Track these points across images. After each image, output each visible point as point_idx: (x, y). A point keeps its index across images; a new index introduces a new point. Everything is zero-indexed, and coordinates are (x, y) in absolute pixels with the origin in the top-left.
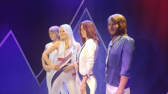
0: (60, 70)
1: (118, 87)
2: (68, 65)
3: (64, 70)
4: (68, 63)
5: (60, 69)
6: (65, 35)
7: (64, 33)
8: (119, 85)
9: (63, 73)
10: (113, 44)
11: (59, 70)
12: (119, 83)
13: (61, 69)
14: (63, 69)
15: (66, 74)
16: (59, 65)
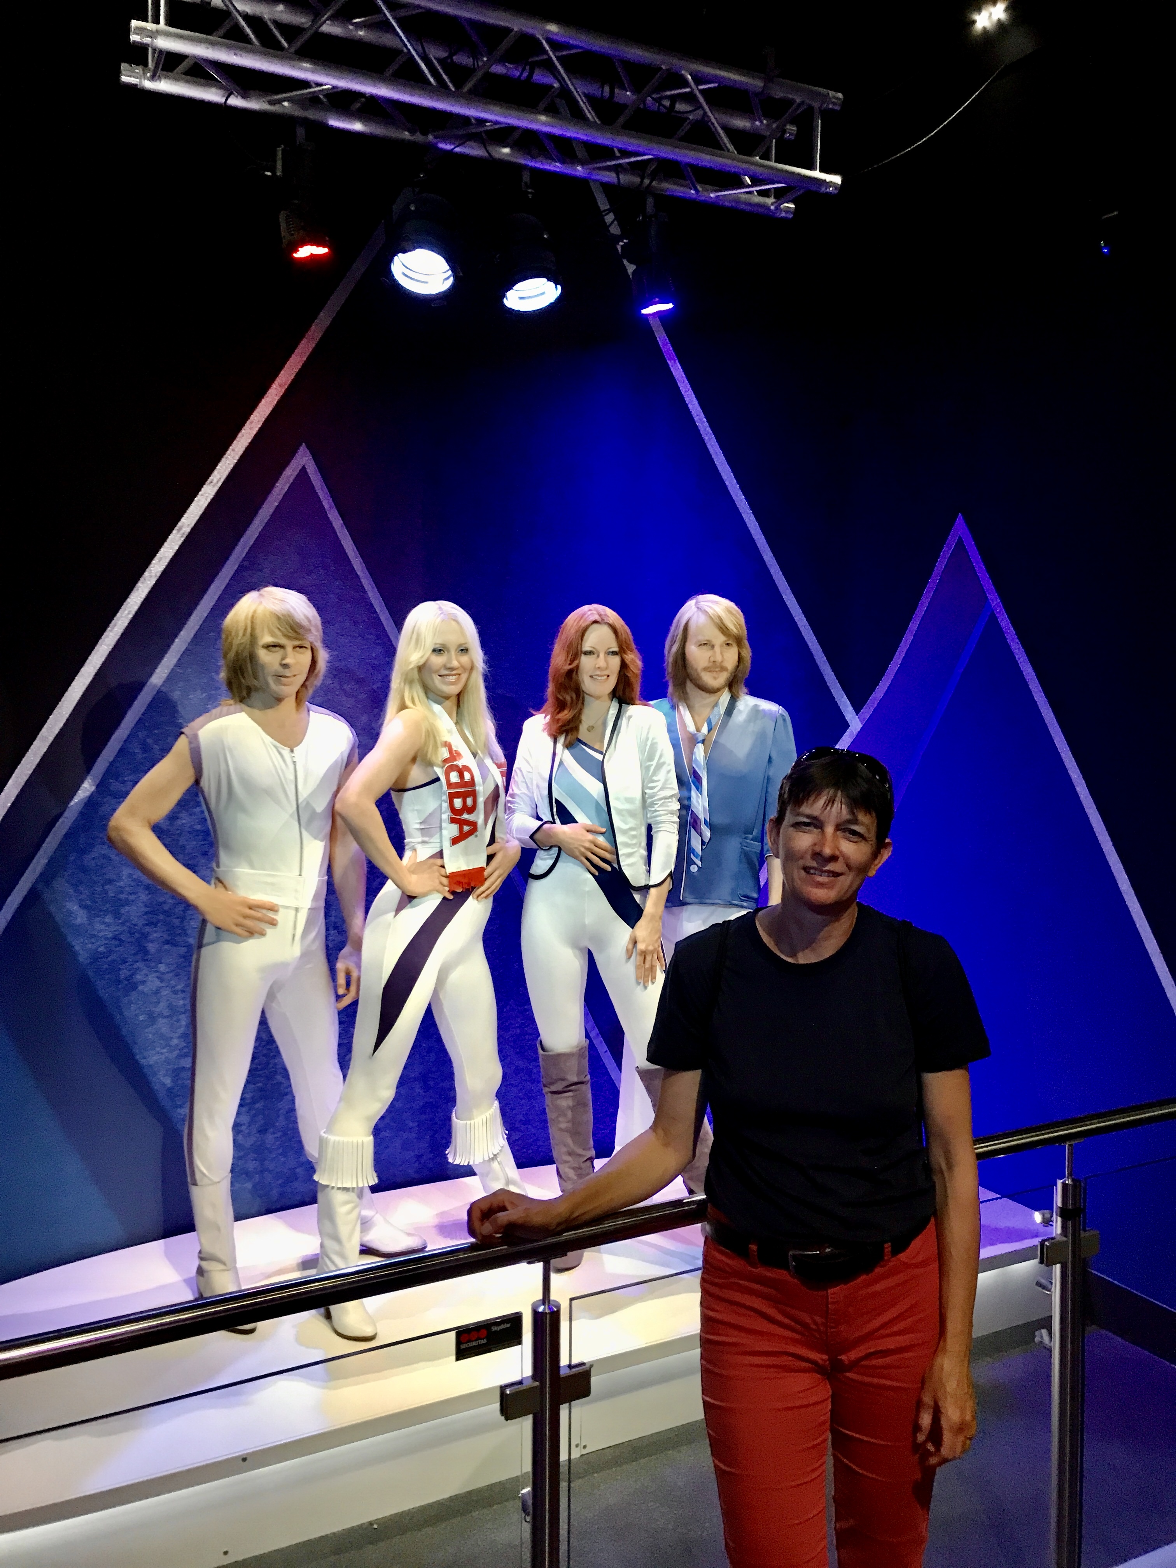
2: (494, 855)
7: (463, 660)
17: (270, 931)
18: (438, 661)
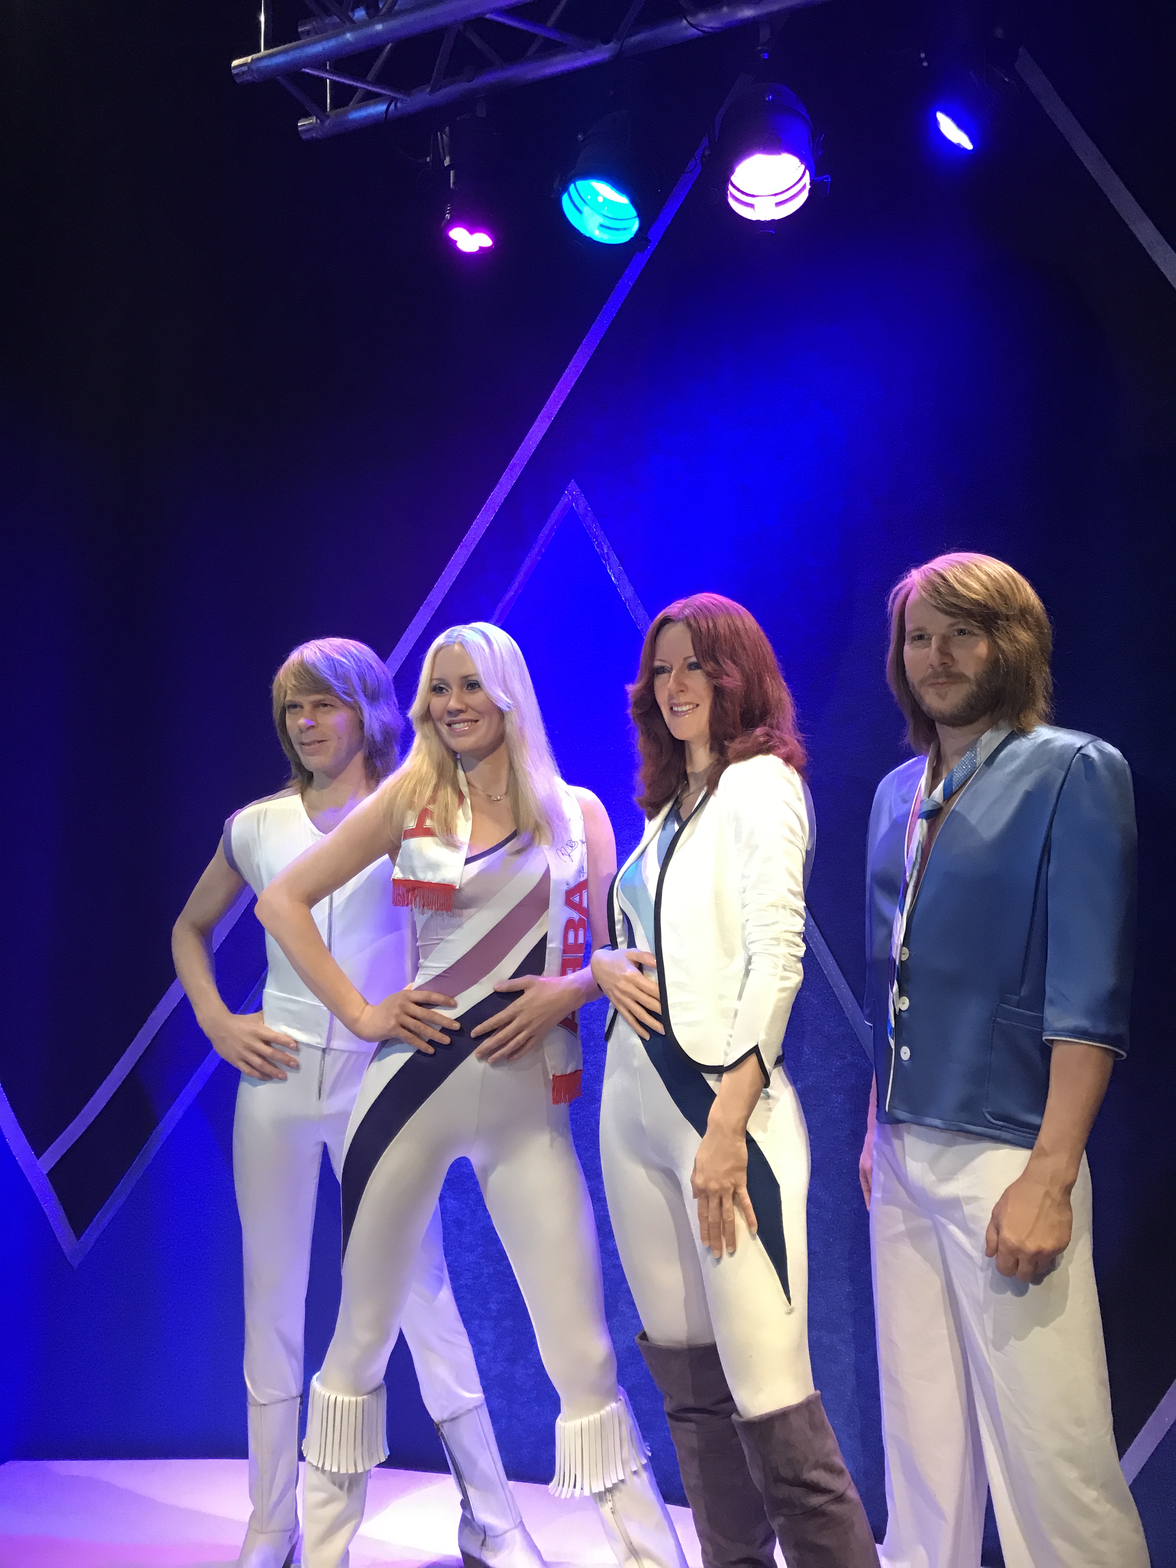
0: (446, 1040)
1: (1030, 1146)
2: (520, 993)
3: (488, 1043)
4: (515, 975)
5: (444, 1030)
6: (483, 725)
7: (475, 699)
8: (1037, 1128)
9: (472, 1065)
10: (949, 795)
11: (431, 1042)
12: (1041, 1111)
13: (457, 1026)
14: (474, 1033)
15: (499, 1073)
16: (436, 997)
17: (291, 1075)
18: (438, 703)
